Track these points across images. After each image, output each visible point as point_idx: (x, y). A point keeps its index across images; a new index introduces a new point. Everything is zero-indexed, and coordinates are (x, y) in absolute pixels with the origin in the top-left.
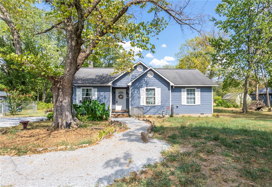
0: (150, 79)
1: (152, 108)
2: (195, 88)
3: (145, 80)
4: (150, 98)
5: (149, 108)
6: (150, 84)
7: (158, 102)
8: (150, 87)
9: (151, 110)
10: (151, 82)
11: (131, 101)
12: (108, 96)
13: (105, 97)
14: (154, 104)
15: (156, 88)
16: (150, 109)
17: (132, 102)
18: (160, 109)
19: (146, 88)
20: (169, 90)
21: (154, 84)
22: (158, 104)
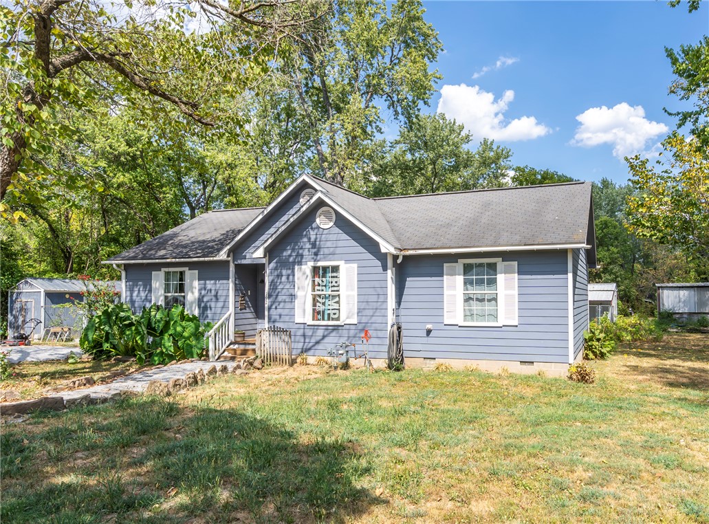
0: (325, 232)
1: (332, 332)
2: (498, 260)
3: (310, 239)
4: (326, 298)
5: (320, 333)
6: (326, 251)
7: (348, 312)
8: (325, 259)
9: (326, 340)
10: (329, 244)
11: (269, 309)
12: (225, 293)
13: (216, 296)
14: (338, 319)
15: (341, 264)
16: (324, 337)
17: (271, 311)
18: (354, 337)
19: (311, 264)
20: (385, 268)
21: (338, 251)
22: (347, 318)
